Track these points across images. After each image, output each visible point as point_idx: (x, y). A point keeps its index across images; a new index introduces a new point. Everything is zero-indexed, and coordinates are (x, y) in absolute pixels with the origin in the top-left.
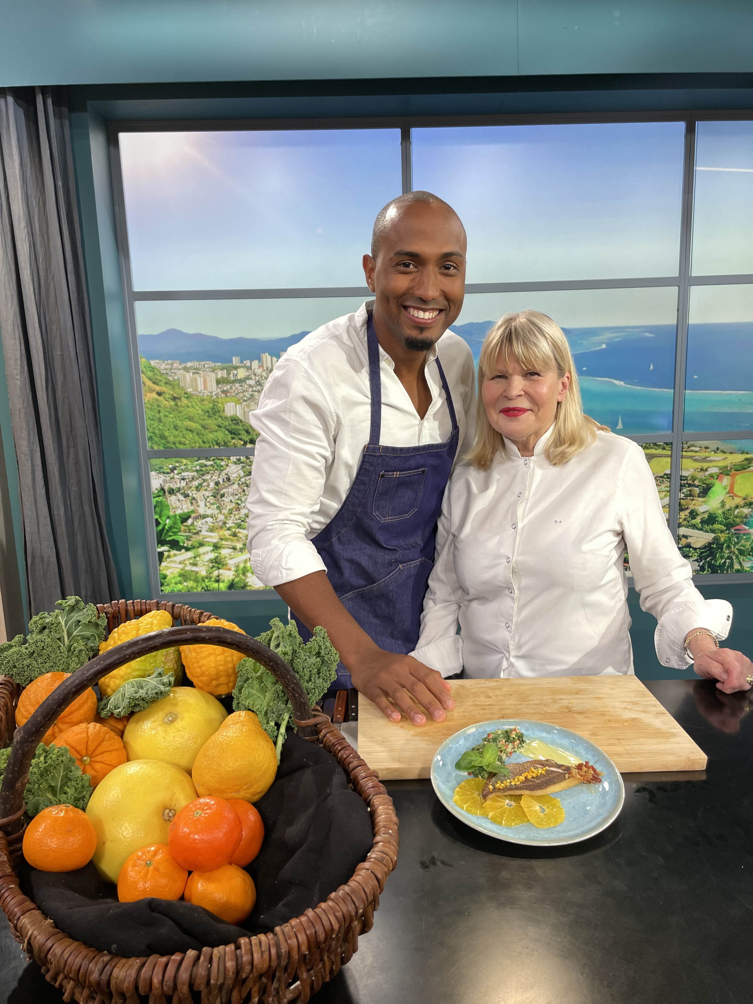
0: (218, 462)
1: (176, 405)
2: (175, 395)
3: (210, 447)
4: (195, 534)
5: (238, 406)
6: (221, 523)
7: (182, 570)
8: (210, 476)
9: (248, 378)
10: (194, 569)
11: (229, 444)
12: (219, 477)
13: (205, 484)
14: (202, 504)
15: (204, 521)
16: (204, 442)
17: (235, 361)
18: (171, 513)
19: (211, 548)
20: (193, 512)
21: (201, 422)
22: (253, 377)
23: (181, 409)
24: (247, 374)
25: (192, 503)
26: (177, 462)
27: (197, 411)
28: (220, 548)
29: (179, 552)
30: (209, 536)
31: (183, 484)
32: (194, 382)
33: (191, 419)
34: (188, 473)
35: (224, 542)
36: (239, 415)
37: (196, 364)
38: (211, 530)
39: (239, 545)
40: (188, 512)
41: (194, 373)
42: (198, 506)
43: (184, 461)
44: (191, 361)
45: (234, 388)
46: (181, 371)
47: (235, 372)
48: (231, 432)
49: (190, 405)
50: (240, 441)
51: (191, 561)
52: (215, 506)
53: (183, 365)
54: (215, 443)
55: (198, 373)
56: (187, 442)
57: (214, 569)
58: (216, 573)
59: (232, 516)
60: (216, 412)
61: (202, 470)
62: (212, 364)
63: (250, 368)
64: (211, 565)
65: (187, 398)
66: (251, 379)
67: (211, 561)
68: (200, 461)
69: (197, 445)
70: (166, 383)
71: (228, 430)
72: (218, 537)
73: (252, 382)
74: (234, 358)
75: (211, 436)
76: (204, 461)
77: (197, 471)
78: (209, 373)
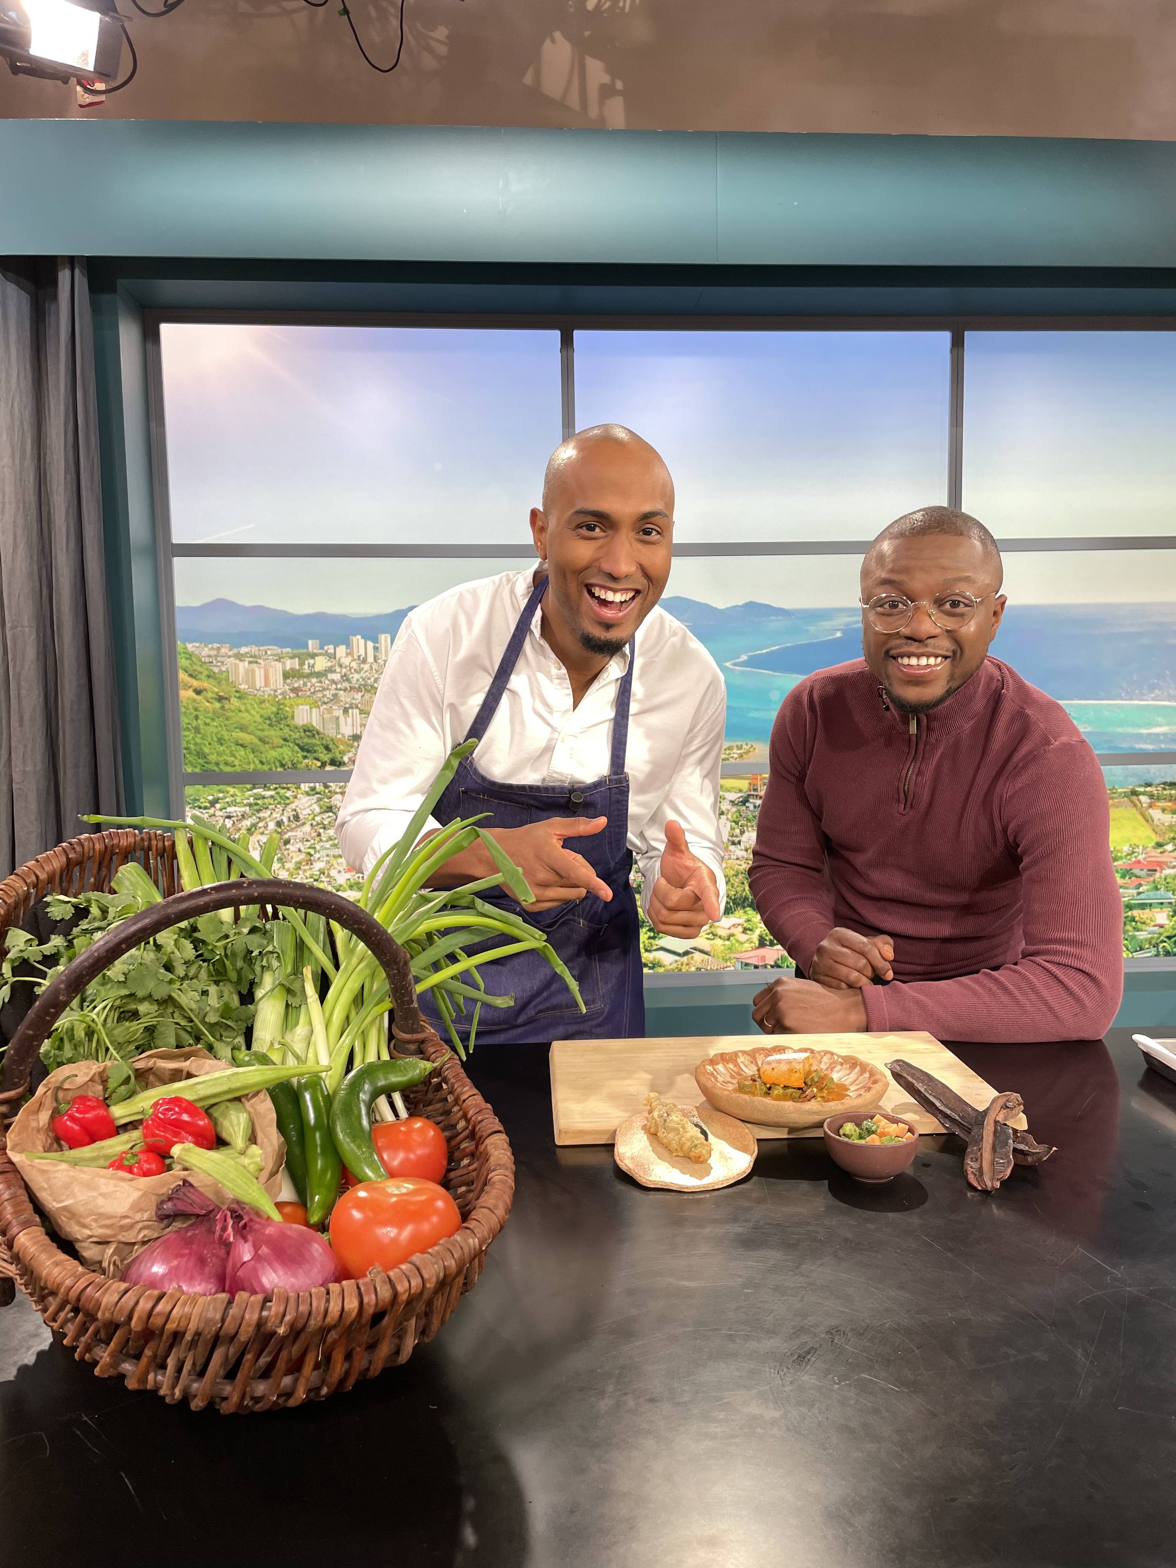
0: (282, 791)
1: (223, 708)
2: (222, 694)
3: (271, 769)
5: (314, 710)
8: (269, 812)
9: (331, 670)
11: (299, 766)
13: (261, 824)
16: (262, 763)
17: (312, 646)
21: (259, 733)
22: (338, 670)
23: (229, 714)
24: (329, 664)
26: (220, 791)
27: (252, 716)
31: (229, 823)
32: (250, 676)
33: (243, 728)
34: (236, 808)
36: (316, 723)
37: (254, 649)
41: (250, 662)
43: (231, 790)
45: (309, 684)
46: (232, 659)
47: (312, 661)
48: (302, 749)
49: (243, 708)
50: (315, 762)
53: (235, 651)
54: (278, 765)
55: (256, 662)
56: (237, 763)
59: (301, 872)
60: (281, 719)
61: (257, 804)
62: (278, 650)
63: (333, 656)
65: (239, 698)
66: (335, 671)
68: (255, 791)
69: (252, 766)
70: (209, 676)
71: (298, 745)
73: (336, 677)
74: (310, 642)
75: (273, 754)
76: (261, 790)
77: (250, 805)
78: (273, 663)
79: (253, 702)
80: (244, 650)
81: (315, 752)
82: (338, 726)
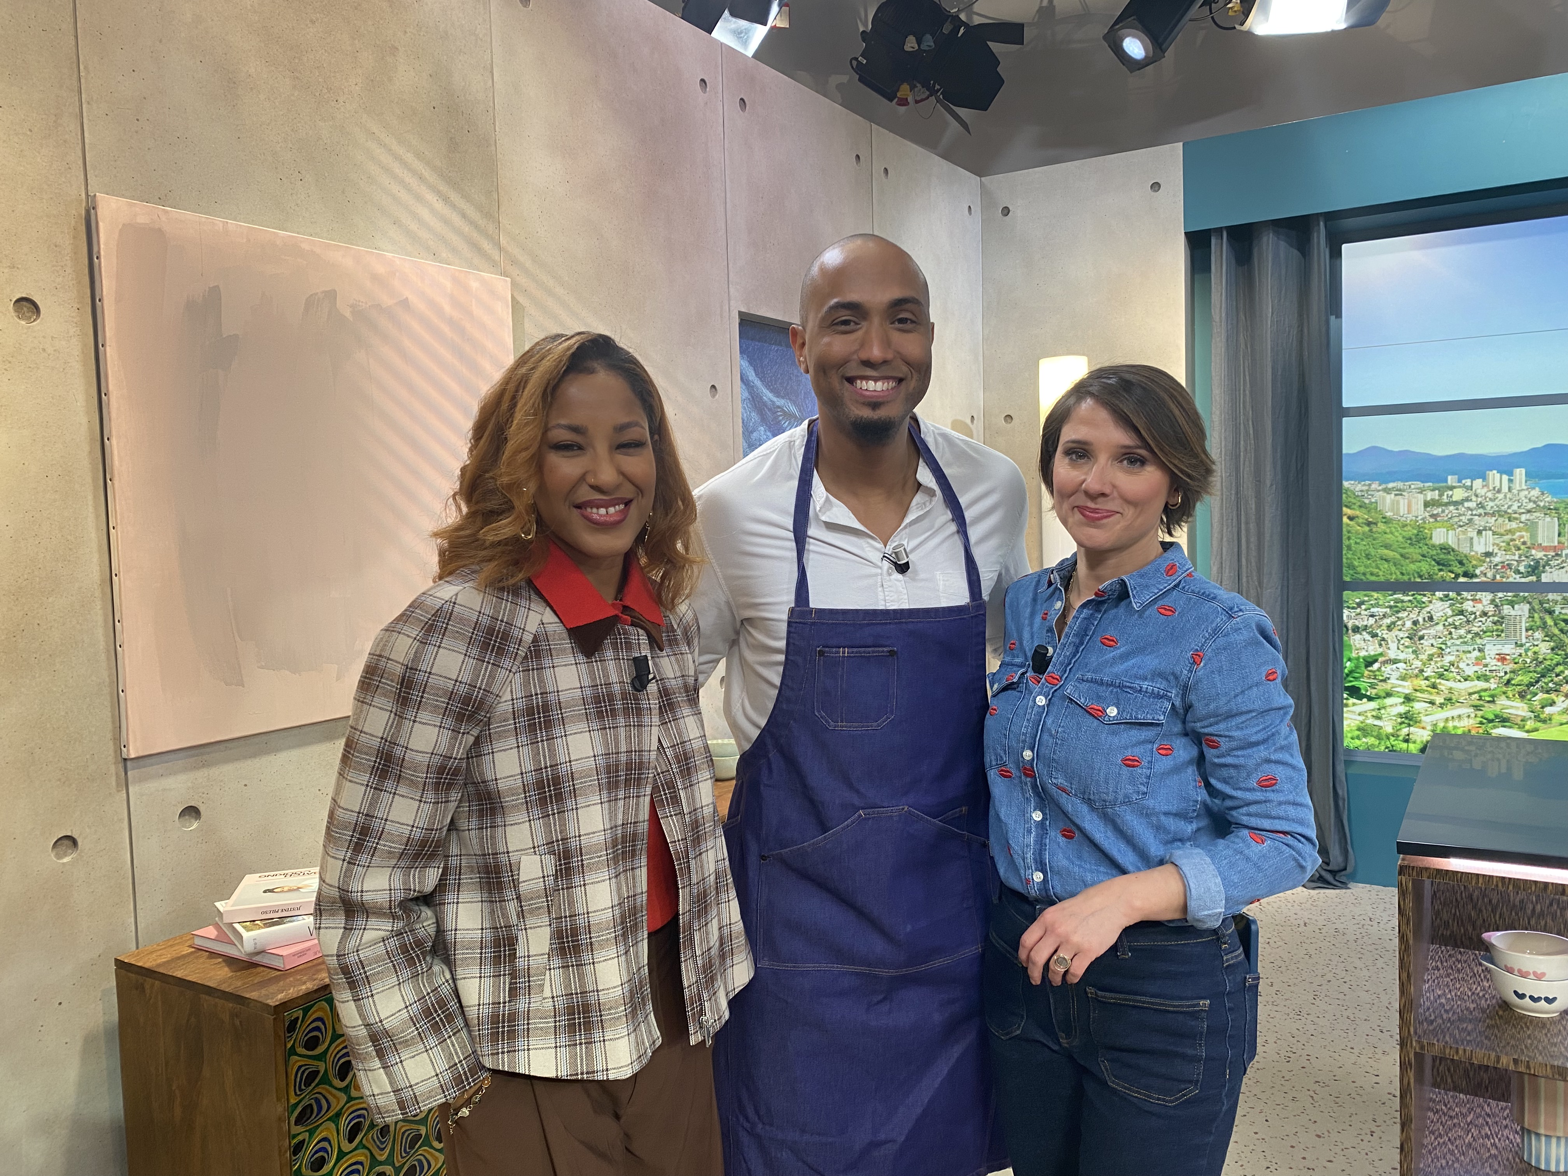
0: (1419, 597)
1: (1371, 531)
2: (1370, 520)
3: (1410, 579)
4: (1381, 681)
5: (1450, 532)
6: (1417, 671)
7: (1362, 723)
8: (1406, 613)
9: (1467, 499)
10: (1377, 722)
11: (1435, 577)
12: (1418, 615)
13: (1399, 623)
14: (1393, 646)
15: (1394, 666)
16: (1402, 574)
17: (1451, 480)
18: (1354, 655)
19: (1402, 700)
20: (1381, 654)
21: (1401, 550)
22: (1474, 498)
24: (1466, 495)
25: (1380, 645)
26: (1366, 595)
27: (1396, 537)
28: (1413, 700)
29: (1360, 702)
30: (1400, 686)
31: (1372, 621)
32: (1395, 506)
33: (1387, 546)
34: (1379, 609)
35: (1418, 694)
36: (1452, 542)
37: (1400, 485)
38: (1403, 678)
39: (1439, 700)
40: (1375, 655)
41: (1396, 495)
42: (1389, 648)
43: (1375, 595)
44: (1394, 482)
45: (1447, 511)
46: (1381, 493)
47: (1450, 493)
48: (1438, 563)
49: (1388, 531)
50: (1450, 574)
51: (1374, 713)
52: (1411, 650)
53: (1384, 486)
54: (1416, 575)
55: (1401, 495)
56: (1381, 573)
57: (1403, 726)
58: (1405, 731)
59: (1432, 663)
60: (1421, 539)
61: (1396, 607)
62: (1420, 485)
63: (1471, 488)
64: (1399, 720)
65: (1385, 522)
66: (1471, 500)
67: (1400, 716)
68: (1395, 596)
69: (1394, 577)
70: (1360, 507)
71: (1434, 560)
72: (1411, 687)
73: (1472, 505)
74: (1449, 478)
75: (1413, 567)
76: (1400, 596)
77: (1391, 607)
78: (1416, 495)
79: (1397, 526)
80: (1391, 485)
81: (1450, 566)
82: (1472, 544)
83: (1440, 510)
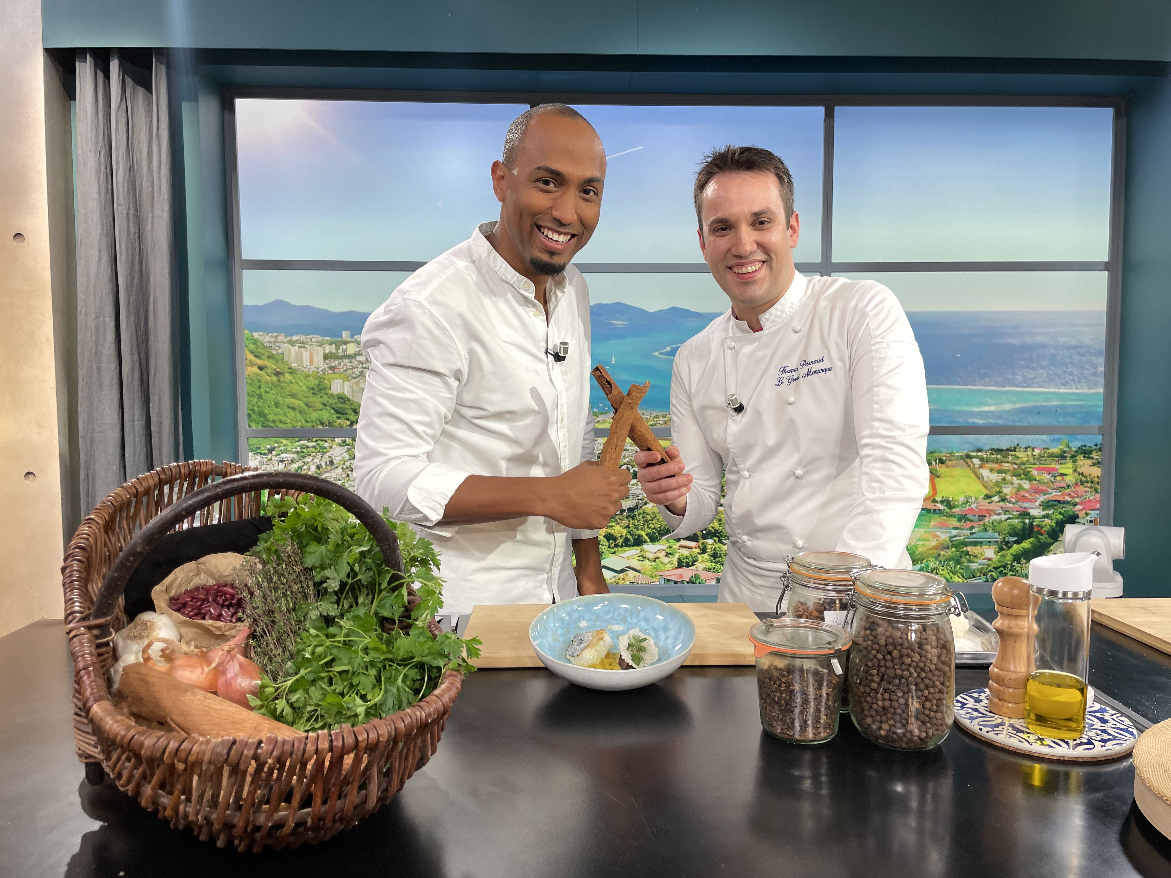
0: (321, 443)
1: (279, 380)
2: (278, 370)
3: (313, 426)
5: (346, 383)
8: (311, 458)
11: (334, 424)
12: (321, 460)
13: (305, 467)
16: (307, 421)
17: (345, 335)
21: (305, 399)
23: (282, 385)
26: (276, 442)
27: (301, 387)
31: (281, 466)
32: (299, 358)
33: (293, 396)
34: (288, 455)
36: (347, 392)
37: (303, 338)
41: (299, 347)
43: (284, 441)
44: (297, 334)
45: (342, 364)
46: (286, 344)
47: (345, 347)
48: (337, 412)
49: (293, 381)
50: (346, 421)
53: (289, 338)
54: (318, 423)
55: (304, 347)
56: (288, 421)
60: (322, 389)
61: (302, 452)
62: (319, 338)
65: (291, 373)
68: (301, 442)
69: (300, 424)
70: (269, 357)
71: (334, 409)
74: (344, 333)
75: (315, 415)
76: (306, 442)
77: (298, 453)
78: (317, 348)
79: (300, 376)
80: (295, 338)
83: (337, 362)
